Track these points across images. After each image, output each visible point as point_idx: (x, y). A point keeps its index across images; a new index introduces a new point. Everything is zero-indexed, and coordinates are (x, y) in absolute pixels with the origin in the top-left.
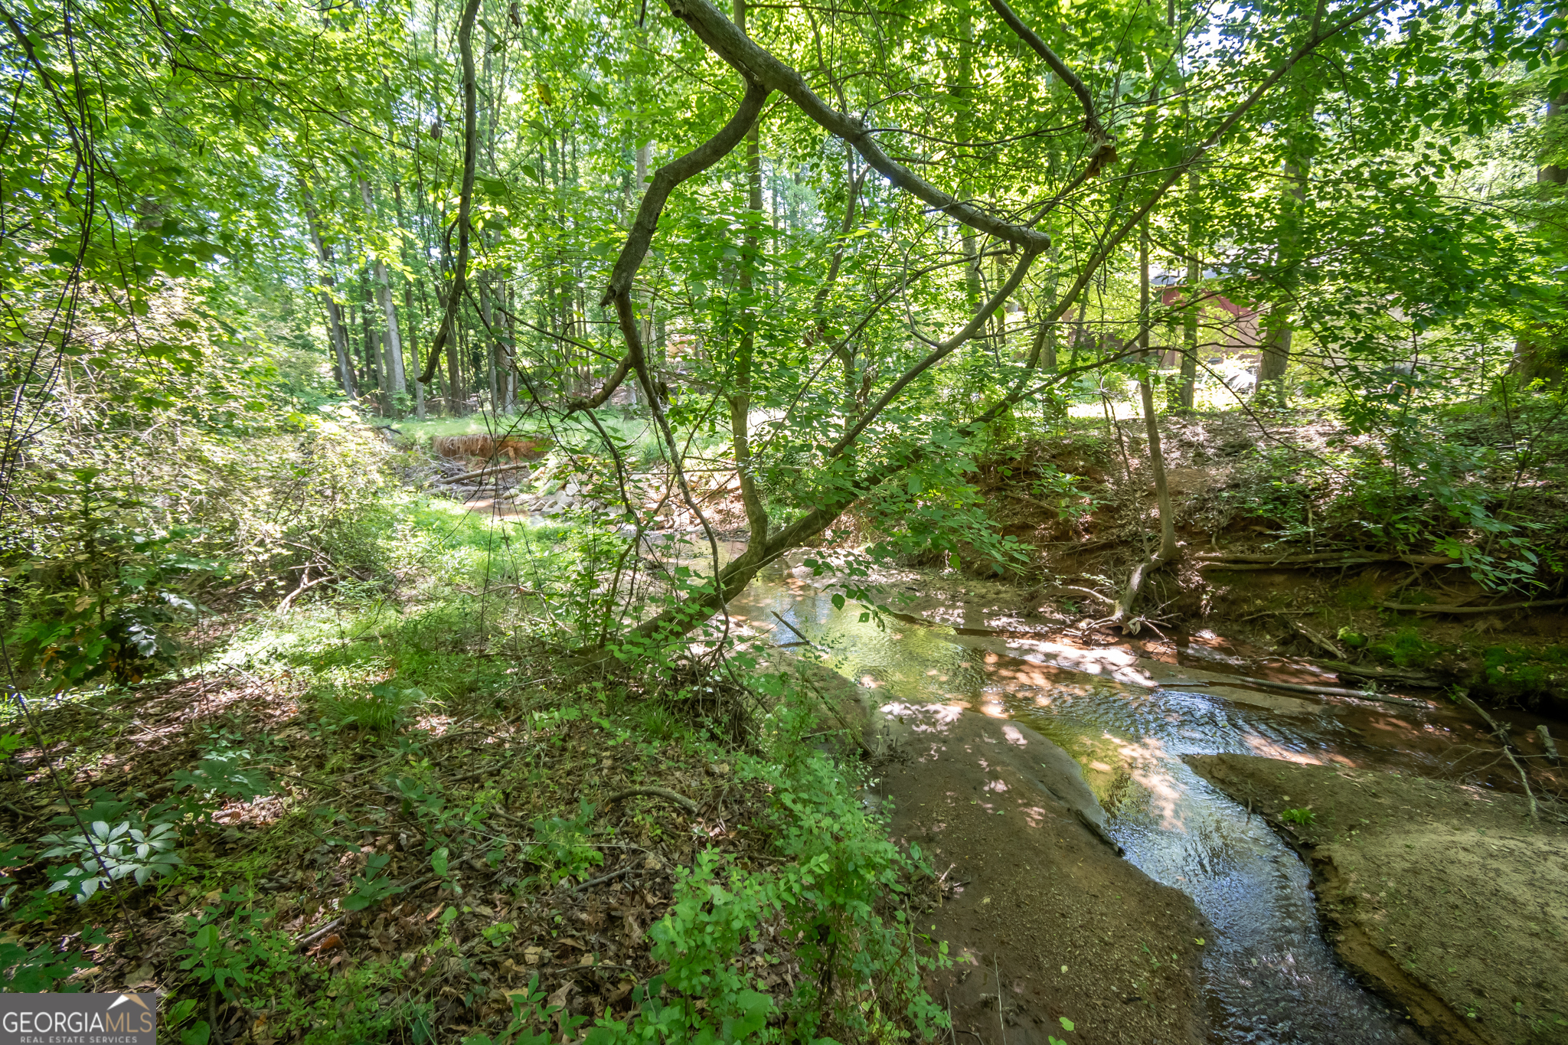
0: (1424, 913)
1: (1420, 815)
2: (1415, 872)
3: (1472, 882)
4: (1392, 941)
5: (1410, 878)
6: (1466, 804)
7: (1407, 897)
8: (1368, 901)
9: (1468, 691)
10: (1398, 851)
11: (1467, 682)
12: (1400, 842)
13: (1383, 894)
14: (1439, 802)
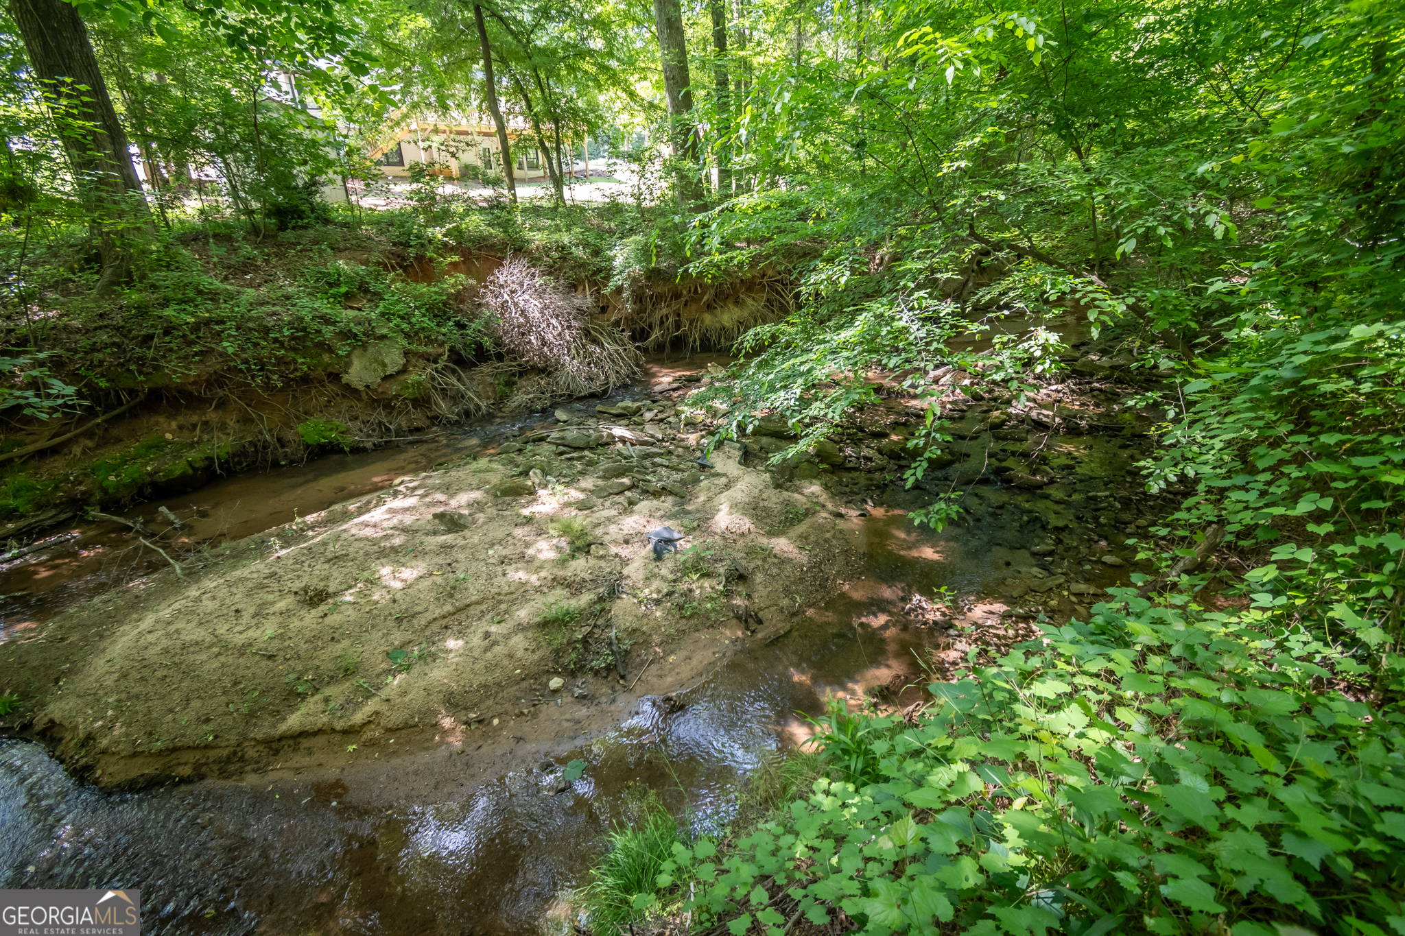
0: (146, 701)
1: (107, 629)
2: (125, 676)
3: (166, 651)
4: (136, 740)
5: (124, 683)
6: (137, 597)
7: (128, 699)
8: (102, 727)
9: (98, 508)
10: (103, 670)
11: (93, 500)
12: (102, 662)
13: (110, 713)
14: (117, 609)
